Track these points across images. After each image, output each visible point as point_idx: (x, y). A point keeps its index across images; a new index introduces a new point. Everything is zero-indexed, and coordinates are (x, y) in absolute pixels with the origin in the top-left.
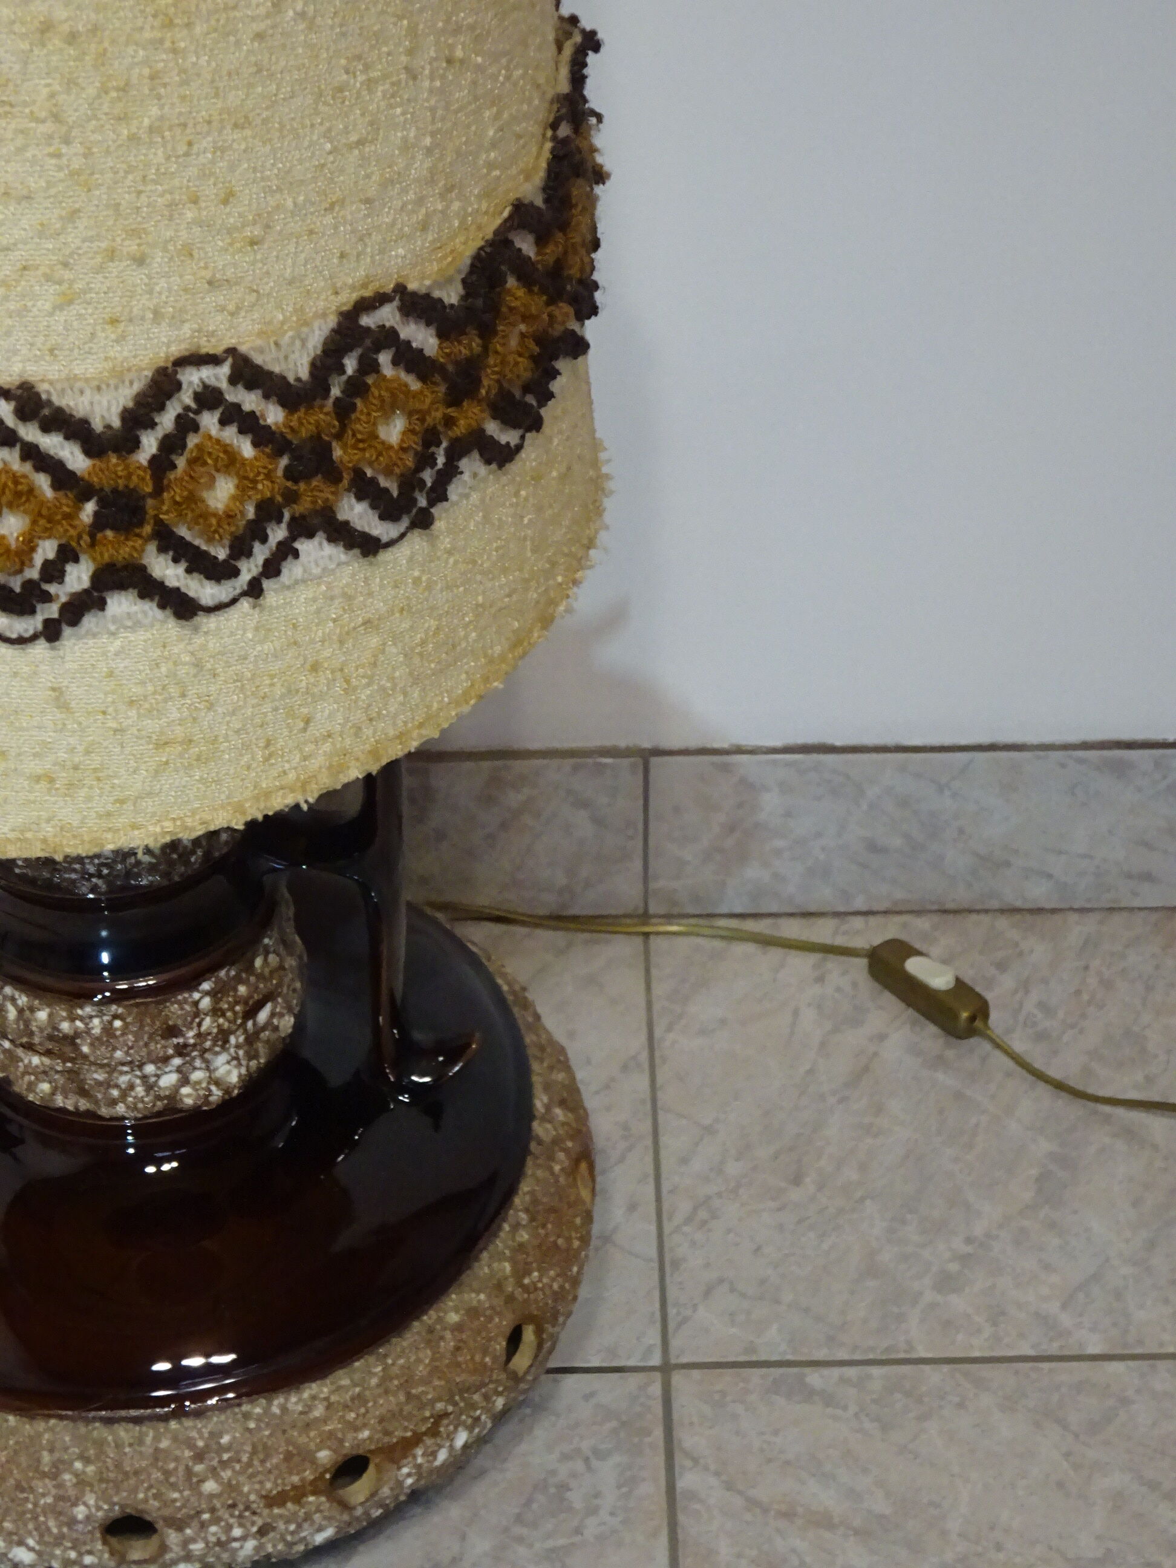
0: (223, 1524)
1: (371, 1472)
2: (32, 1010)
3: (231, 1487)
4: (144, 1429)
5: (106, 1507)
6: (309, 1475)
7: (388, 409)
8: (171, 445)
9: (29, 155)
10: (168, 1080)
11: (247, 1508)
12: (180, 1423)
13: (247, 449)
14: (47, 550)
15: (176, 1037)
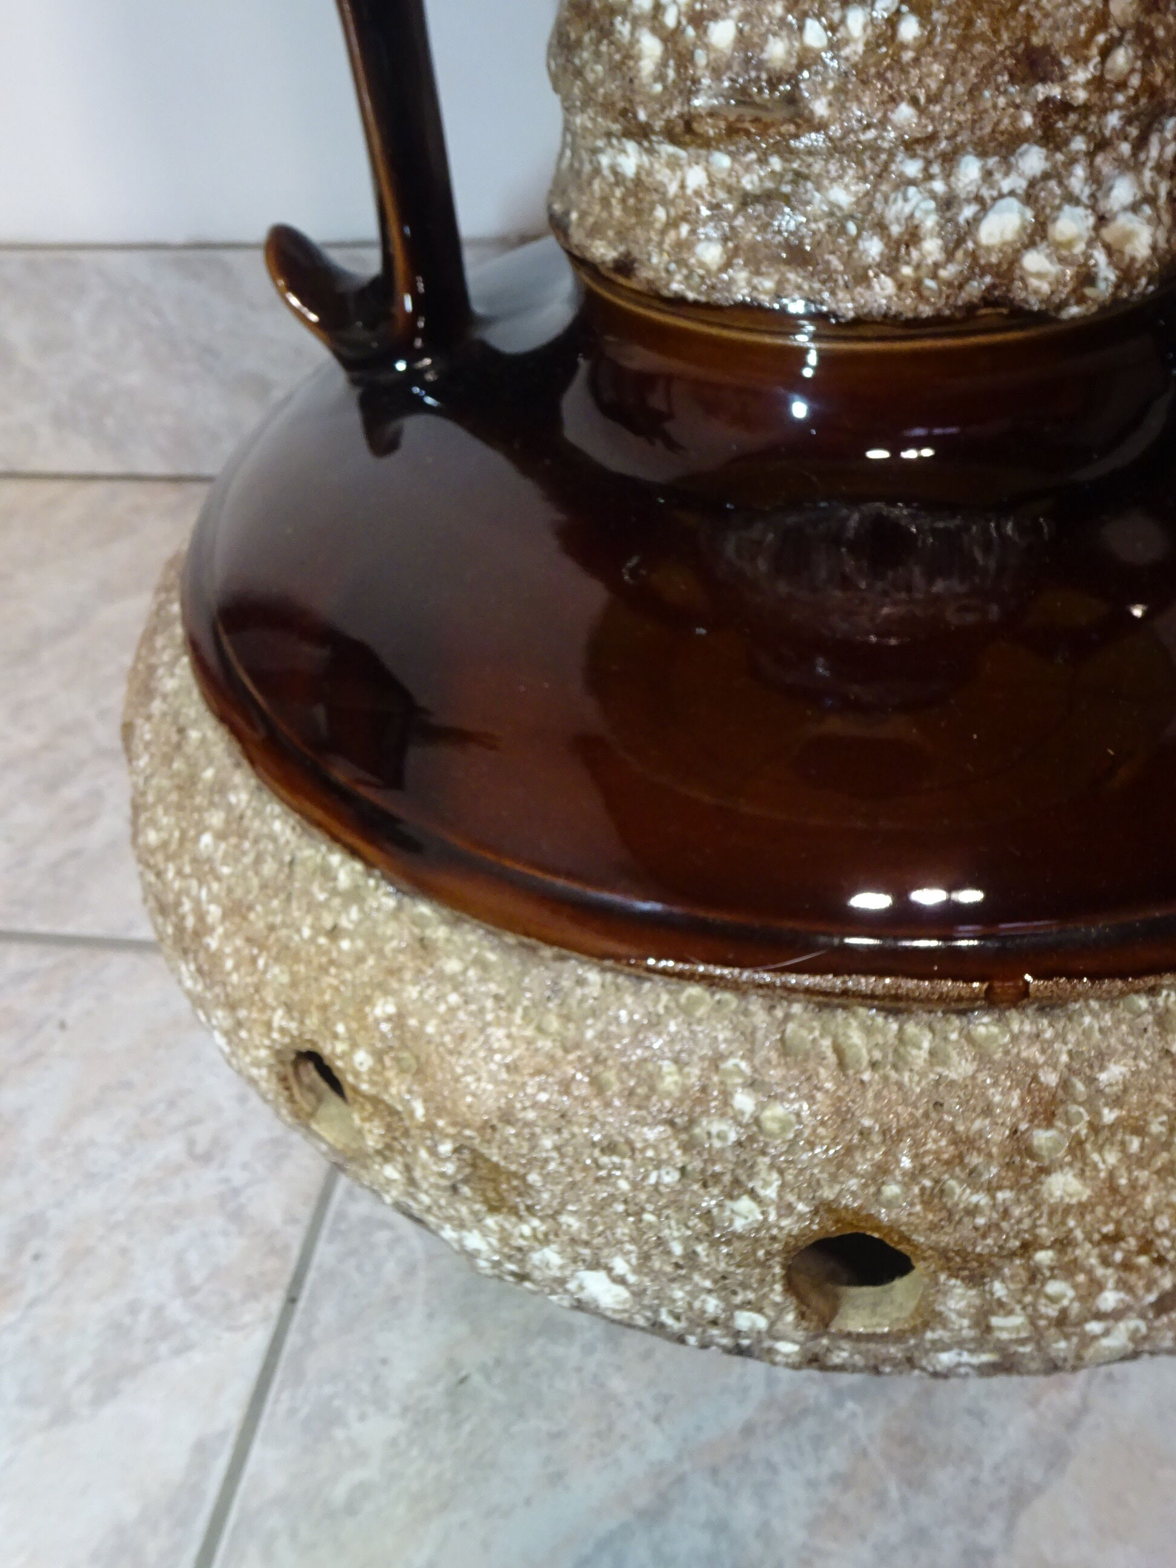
0: (1081, 1278)
3: (1112, 1193)
4: (911, 1028)
5: (801, 1207)
11: (1146, 1247)
12: (1001, 1021)
15: (1043, 80)
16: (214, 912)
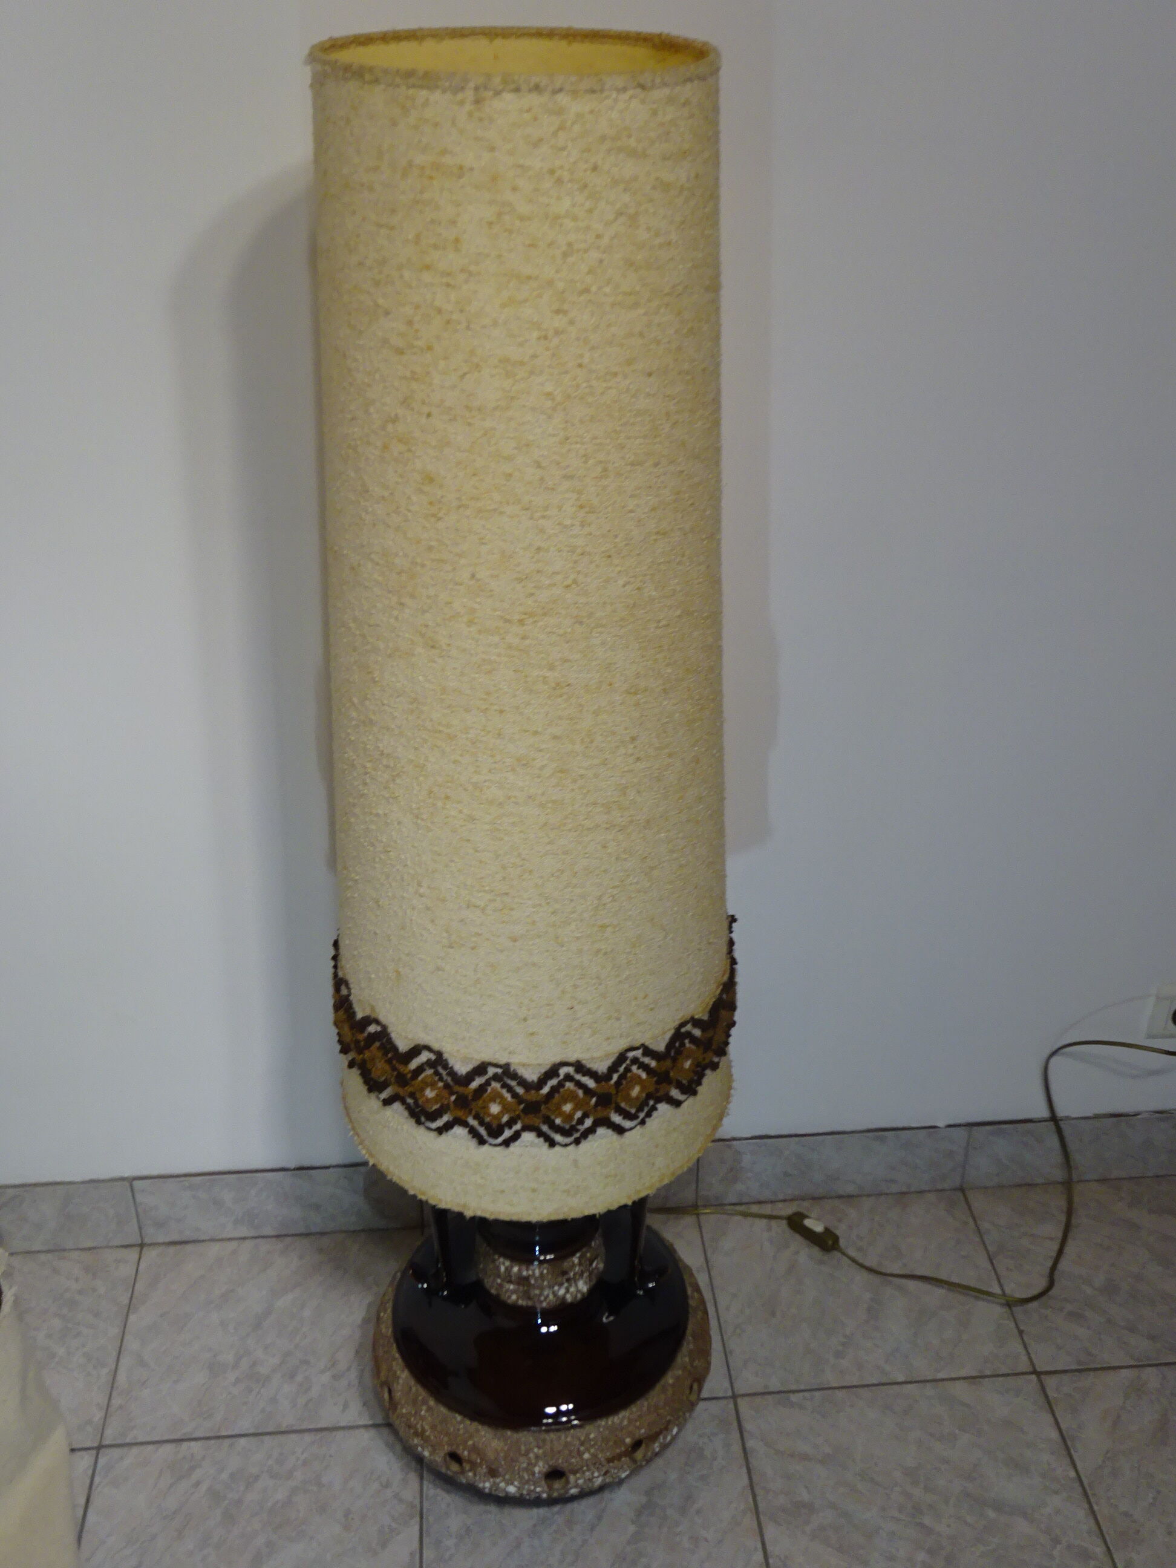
1: (644, 1446)
2: (512, 1267)
3: (594, 1456)
5: (546, 1467)
6: (623, 1449)
7: (687, 1058)
8: (622, 1077)
9: (588, 989)
10: (562, 1292)
13: (644, 1075)
14: (579, 1114)
15: (566, 1275)
16: (427, 1427)
